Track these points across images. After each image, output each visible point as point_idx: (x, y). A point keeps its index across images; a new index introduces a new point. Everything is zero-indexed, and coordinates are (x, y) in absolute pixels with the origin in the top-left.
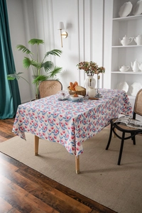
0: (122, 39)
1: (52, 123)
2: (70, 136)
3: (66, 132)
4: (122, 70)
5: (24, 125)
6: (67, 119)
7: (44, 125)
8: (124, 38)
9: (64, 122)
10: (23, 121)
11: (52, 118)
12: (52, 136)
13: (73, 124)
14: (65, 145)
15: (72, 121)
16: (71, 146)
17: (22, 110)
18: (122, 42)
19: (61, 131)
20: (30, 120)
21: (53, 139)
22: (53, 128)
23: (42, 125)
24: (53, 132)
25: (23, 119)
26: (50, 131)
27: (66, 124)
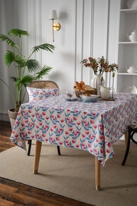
0: (131, 34)
1: (70, 123)
2: (98, 136)
3: (91, 132)
4: (130, 71)
5: (26, 130)
6: (93, 116)
7: (59, 127)
8: (133, 33)
9: (88, 120)
10: (26, 124)
11: (71, 117)
12: (70, 139)
13: (102, 121)
14: (89, 149)
15: (100, 118)
16: (99, 148)
17: (26, 110)
18: (131, 37)
19: (83, 131)
20: (37, 123)
21: (70, 144)
22: (71, 130)
23: (55, 127)
24: (71, 135)
25: (27, 122)
26: (67, 133)
27: (92, 122)
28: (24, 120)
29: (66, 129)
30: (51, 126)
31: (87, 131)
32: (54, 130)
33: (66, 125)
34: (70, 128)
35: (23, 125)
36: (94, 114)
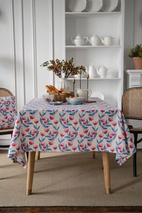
1: (85, 124)
3: (110, 131)
9: (106, 118)
11: (86, 117)
12: (85, 142)
13: (122, 117)
17: (27, 116)
18: (76, 41)
21: (86, 147)
22: (86, 132)
23: (67, 131)
24: (86, 137)
25: (27, 131)
26: (81, 136)
27: (110, 120)
28: (24, 129)
29: (81, 131)
30: (61, 130)
31: (105, 130)
32: (66, 135)
33: (81, 127)
34: (85, 130)
35: (23, 135)
36: (113, 112)
